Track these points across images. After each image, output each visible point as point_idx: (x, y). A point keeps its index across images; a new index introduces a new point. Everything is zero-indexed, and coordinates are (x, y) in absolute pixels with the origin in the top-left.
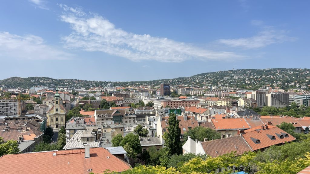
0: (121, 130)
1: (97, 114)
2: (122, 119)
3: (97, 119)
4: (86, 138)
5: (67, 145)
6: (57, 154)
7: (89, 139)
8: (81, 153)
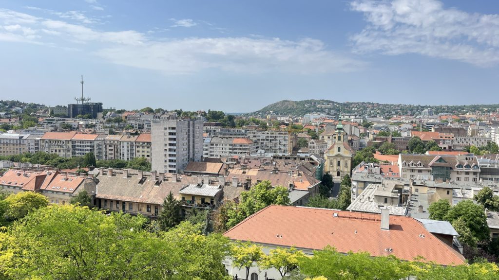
0: (448, 193)
1: (402, 161)
2: (451, 173)
3: (402, 169)
4: (384, 198)
5: (353, 204)
6: (340, 215)
7: (389, 200)
8: (376, 220)
